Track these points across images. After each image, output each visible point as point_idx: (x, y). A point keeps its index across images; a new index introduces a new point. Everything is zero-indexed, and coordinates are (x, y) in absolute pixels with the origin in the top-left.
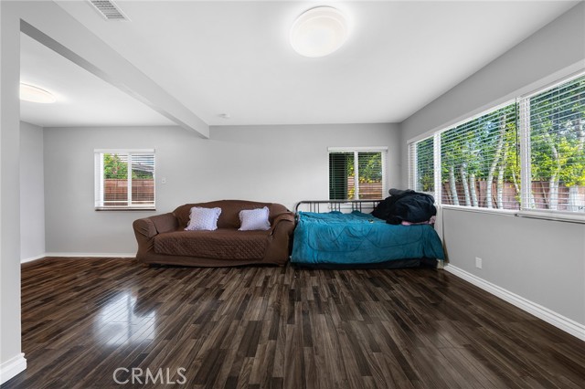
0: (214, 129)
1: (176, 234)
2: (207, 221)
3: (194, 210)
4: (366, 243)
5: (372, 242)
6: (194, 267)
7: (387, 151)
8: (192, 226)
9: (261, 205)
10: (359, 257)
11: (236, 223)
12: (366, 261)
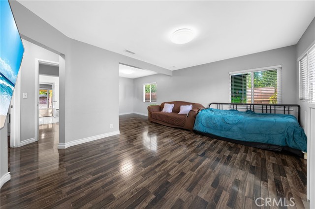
0: (174, 72)
1: (160, 112)
2: (168, 109)
3: (165, 104)
4: (235, 128)
5: (240, 128)
6: (164, 126)
7: (281, 68)
8: (164, 110)
9: (189, 104)
10: (230, 135)
11: (178, 110)
12: (235, 138)
